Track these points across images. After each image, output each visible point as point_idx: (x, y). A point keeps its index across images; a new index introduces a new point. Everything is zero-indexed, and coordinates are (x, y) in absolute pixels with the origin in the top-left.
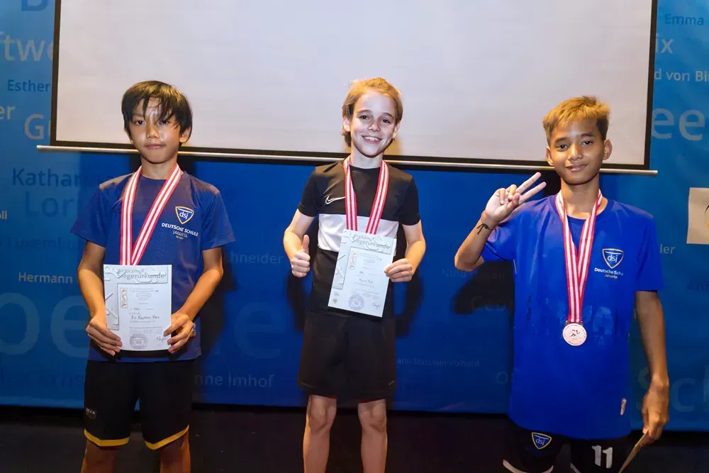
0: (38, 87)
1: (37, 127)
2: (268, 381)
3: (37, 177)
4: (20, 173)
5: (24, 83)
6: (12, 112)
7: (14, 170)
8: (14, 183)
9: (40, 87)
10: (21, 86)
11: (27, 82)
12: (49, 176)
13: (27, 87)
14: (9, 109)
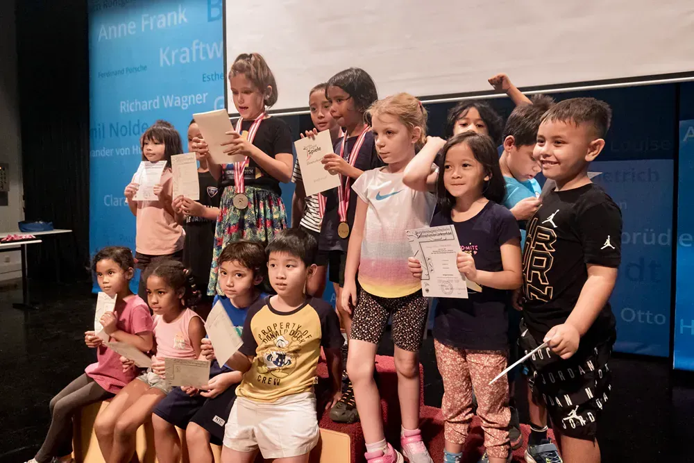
1: (221, 106)
5: (212, 75)
10: (210, 77)
13: (214, 77)
14: (205, 95)
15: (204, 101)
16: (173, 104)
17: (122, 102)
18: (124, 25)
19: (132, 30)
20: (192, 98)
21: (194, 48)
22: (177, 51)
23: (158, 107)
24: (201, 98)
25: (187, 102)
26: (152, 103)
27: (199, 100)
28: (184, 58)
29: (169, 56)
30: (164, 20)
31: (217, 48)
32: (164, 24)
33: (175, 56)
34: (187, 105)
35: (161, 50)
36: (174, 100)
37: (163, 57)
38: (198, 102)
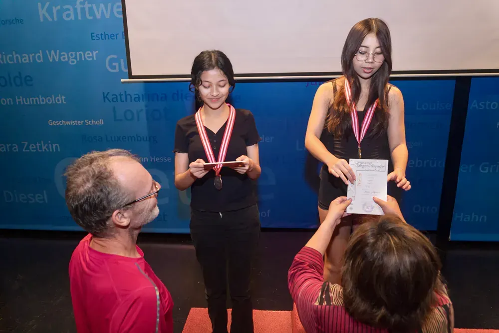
0: (111, 37)
1: (114, 64)
2: (267, 214)
3: (119, 97)
4: (107, 94)
5: (101, 35)
6: (96, 54)
7: (104, 93)
8: (105, 101)
9: (112, 36)
10: (100, 36)
11: (103, 33)
12: (126, 95)
13: (103, 37)
14: (95, 53)
15: (95, 59)
16: (59, 58)
20: (80, 55)
21: (78, 6)
22: (59, 7)
23: (42, 60)
24: (91, 55)
25: (76, 58)
26: (34, 57)
27: (89, 57)
28: (68, 15)
29: (49, 11)
33: (58, 11)
34: (75, 60)
35: (39, 4)
36: (60, 56)
37: (42, 12)
38: (88, 59)
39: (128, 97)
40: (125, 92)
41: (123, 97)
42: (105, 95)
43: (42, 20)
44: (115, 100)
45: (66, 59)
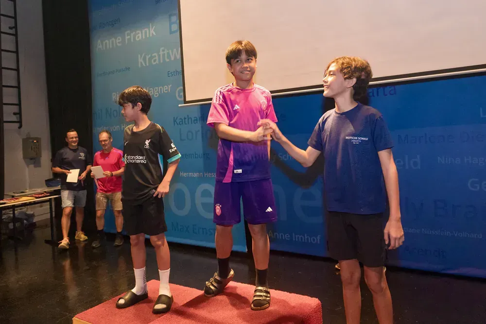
1: (181, 94)
2: (317, 240)
3: (184, 120)
8: (174, 125)
10: (173, 73)
11: (175, 71)
12: (188, 119)
13: (175, 73)
14: (169, 86)
15: (169, 91)
17: (113, 93)
18: (114, 39)
19: (119, 43)
20: (161, 89)
21: (161, 53)
22: (150, 56)
24: (167, 89)
25: (158, 92)
27: (166, 90)
28: (155, 61)
29: (144, 59)
30: (140, 35)
31: (176, 53)
32: (140, 37)
33: (149, 59)
34: (157, 93)
35: (139, 56)
37: (141, 60)
38: (165, 92)
39: (190, 120)
40: (188, 116)
41: (186, 120)
42: (175, 118)
43: (140, 66)
44: (181, 123)
45: (153, 93)
